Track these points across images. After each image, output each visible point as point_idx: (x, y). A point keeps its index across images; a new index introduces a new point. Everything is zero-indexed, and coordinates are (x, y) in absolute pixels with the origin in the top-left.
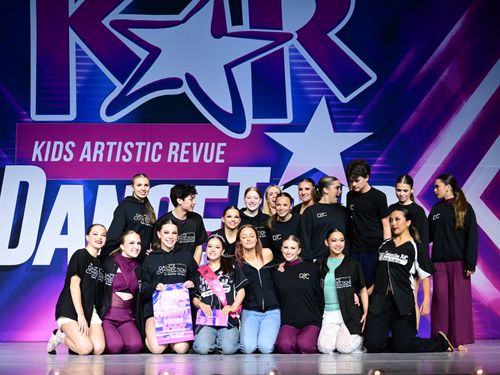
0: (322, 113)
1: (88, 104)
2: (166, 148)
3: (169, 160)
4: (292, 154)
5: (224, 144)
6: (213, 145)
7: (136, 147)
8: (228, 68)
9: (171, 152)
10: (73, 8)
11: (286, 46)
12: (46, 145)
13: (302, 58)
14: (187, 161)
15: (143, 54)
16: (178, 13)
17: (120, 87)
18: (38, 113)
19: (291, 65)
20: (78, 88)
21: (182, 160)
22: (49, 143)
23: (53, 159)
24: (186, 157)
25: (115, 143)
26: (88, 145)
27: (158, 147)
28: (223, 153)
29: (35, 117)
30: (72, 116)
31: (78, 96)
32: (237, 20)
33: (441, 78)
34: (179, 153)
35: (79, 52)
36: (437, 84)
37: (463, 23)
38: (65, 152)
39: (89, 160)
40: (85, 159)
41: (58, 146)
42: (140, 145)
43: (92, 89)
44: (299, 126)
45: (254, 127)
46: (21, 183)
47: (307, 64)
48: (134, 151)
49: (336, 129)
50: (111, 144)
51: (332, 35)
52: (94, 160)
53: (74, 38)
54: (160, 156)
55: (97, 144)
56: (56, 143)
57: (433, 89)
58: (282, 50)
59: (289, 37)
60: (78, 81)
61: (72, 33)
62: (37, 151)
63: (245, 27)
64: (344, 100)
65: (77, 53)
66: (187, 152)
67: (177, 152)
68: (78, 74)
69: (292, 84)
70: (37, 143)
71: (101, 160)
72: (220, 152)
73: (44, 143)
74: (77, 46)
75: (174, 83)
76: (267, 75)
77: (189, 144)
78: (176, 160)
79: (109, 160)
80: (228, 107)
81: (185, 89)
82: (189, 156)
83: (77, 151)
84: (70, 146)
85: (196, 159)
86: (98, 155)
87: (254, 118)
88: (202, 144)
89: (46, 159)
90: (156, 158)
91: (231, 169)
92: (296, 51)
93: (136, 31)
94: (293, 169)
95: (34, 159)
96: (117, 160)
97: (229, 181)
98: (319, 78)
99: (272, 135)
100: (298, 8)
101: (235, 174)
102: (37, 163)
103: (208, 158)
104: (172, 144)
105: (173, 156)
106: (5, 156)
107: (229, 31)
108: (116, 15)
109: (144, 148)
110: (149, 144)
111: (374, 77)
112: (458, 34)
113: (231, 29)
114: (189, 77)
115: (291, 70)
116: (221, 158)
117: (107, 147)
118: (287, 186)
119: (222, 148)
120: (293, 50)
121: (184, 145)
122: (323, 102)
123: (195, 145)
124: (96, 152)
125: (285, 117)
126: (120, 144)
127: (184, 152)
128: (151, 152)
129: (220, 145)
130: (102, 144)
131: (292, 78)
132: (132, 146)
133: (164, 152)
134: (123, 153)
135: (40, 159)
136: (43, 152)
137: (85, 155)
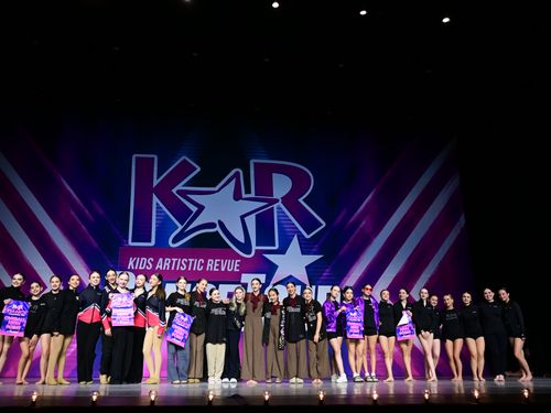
0: (295, 245)
1: (162, 237)
2: (206, 262)
3: (207, 269)
4: (278, 266)
5: (239, 261)
6: (233, 261)
7: (189, 262)
8: (242, 217)
9: (208, 265)
10: (156, 182)
11: (275, 206)
13: (284, 212)
14: (218, 270)
15: (194, 209)
16: (215, 186)
17: (180, 227)
18: (133, 241)
19: (278, 216)
20: (156, 228)
21: (215, 269)
22: (138, 259)
23: (140, 268)
24: (217, 267)
25: (177, 259)
26: (161, 260)
27: (201, 262)
29: (131, 243)
30: (153, 243)
31: (156, 232)
32: (248, 191)
33: (361, 226)
35: (159, 207)
36: (358, 230)
37: (373, 196)
38: (147, 264)
39: (161, 269)
40: (159, 268)
41: (144, 261)
42: (191, 260)
43: (164, 228)
44: (282, 251)
45: (256, 251)
48: (187, 264)
49: (303, 253)
50: (174, 260)
51: (301, 200)
52: (164, 269)
53: (155, 199)
54: (202, 267)
55: (166, 259)
56: (142, 259)
57: (356, 232)
58: (273, 208)
60: (157, 224)
61: (154, 197)
62: (131, 263)
63: (253, 195)
64: (308, 237)
65: (157, 208)
66: (218, 265)
67: (212, 265)
68: (157, 220)
69: (279, 228)
70: (131, 258)
71: (168, 269)
72: (237, 265)
73: (135, 258)
74: (157, 204)
75: (212, 225)
76: (264, 222)
77: (219, 260)
78: (211, 270)
79: (173, 269)
80: (242, 239)
81: (218, 229)
82: (219, 267)
83: (155, 264)
84: (151, 260)
85: (223, 269)
86: (167, 266)
87: (257, 245)
88: (226, 260)
89: (136, 268)
90: (200, 268)
92: (281, 209)
93: (189, 196)
94: (279, 275)
95: (129, 268)
96: (178, 269)
97: (242, 281)
98: (293, 224)
99: (267, 256)
100: (281, 186)
101: (246, 278)
102: (131, 270)
103: (230, 268)
104: (209, 260)
105: (210, 267)
108: (180, 187)
109: (193, 262)
110: (196, 260)
111: (324, 224)
112: (369, 202)
113: (244, 196)
114: (220, 222)
115: (278, 220)
116: (237, 269)
117: (172, 262)
118: (275, 285)
119: (239, 263)
120: (279, 208)
121: (216, 261)
122: (296, 238)
123: (222, 261)
124: (165, 264)
125: (275, 246)
126: (180, 260)
127: (216, 265)
128: (197, 265)
129: (237, 261)
130: (169, 260)
131: (279, 224)
132: (186, 261)
133: (205, 265)
134: (181, 265)
135: (133, 268)
136: (135, 264)
137: (159, 266)
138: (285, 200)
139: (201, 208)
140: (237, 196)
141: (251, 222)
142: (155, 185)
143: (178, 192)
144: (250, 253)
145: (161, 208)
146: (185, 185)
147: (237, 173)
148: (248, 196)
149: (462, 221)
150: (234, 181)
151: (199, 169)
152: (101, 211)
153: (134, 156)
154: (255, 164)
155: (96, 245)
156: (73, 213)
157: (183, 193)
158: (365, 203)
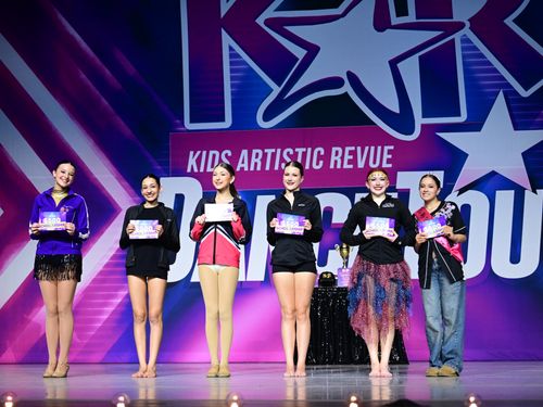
0: (499, 111)
1: (243, 110)
2: (328, 153)
3: (332, 166)
4: (467, 155)
5: (392, 147)
6: (379, 148)
7: (296, 154)
8: (394, 64)
9: (333, 158)
10: (225, 8)
11: (457, 37)
12: (201, 154)
13: (475, 48)
14: (351, 166)
15: (300, 53)
16: (336, 6)
17: (276, 90)
18: (192, 121)
19: (464, 57)
20: (232, 93)
21: (346, 166)
22: (204, 153)
23: (209, 169)
24: (350, 162)
25: (274, 150)
26: (245, 153)
27: (319, 152)
28: (390, 156)
29: (189, 126)
30: (227, 123)
31: (233, 101)
32: (402, 11)
34: (342, 158)
35: (233, 55)
39: (246, 169)
40: (242, 169)
41: (214, 156)
42: (300, 151)
43: (248, 93)
44: (474, 124)
45: (423, 126)
46: (177, 195)
47: (482, 56)
48: (294, 157)
49: (516, 128)
50: (269, 151)
51: (509, 21)
52: (252, 169)
53: (227, 41)
54: (321, 162)
55: (255, 151)
56: (211, 153)
58: (453, 40)
59: (461, 26)
60: (232, 86)
61: (225, 35)
62: (192, 162)
63: (411, 18)
64: (525, 94)
65: (231, 56)
66: (351, 157)
67: (340, 158)
68: (232, 78)
69: (465, 79)
70: (192, 153)
71: (259, 168)
72: (386, 156)
73: (199, 152)
74: (231, 48)
75: (335, 82)
76: (437, 69)
77: (353, 148)
78: (339, 166)
79: (268, 168)
81: (347, 88)
82: (354, 161)
83: (234, 159)
84: (226, 155)
85: (361, 165)
86: (256, 164)
87: (424, 117)
88: (367, 148)
89: (202, 170)
90: (318, 164)
91: (399, 173)
92: (469, 41)
93: (292, 29)
94: (470, 171)
95: (189, 170)
96: (276, 168)
97: (399, 186)
98: (496, 71)
99: (443, 135)
101: (406, 180)
102: (192, 175)
103: (374, 163)
104: (334, 149)
105: (336, 162)
106: (159, 167)
107: (393, 23)
108: (270, 12)
110: (309, 150)
113: (395, 20)
114: (351, 76)
115: (464, 64)
116: (388, 163)
117: (265, 155)
118: (461, 191)
119: (389, 152)
120: (465, 40)
121: (348, 149)
122: (501, 93)
123: (359, 149)
124: (254, 160)
125: (459, 115)
126: (279, 151)
127: (348, 157)
128: (312, 158)
129: (386, 148)
130: (260, 152)
131: (465, 71)
132: (291, 152)
133: (326, 158)
134: (282, 160)
135: (196, 170)
136: (198, 161)
137: (242, 165)
138: (477, 23)
139: (312, 51)
140: (381, 23)
141: (411, 71)
142: (223, 12)
143: (268, 22)
144: (411, 132)
145: (238, 56)
146: (278, 9)
148: (403, 20)
152: (130, 69)
155: (127, 131)
156: (83, 76)
157: (277, 24)
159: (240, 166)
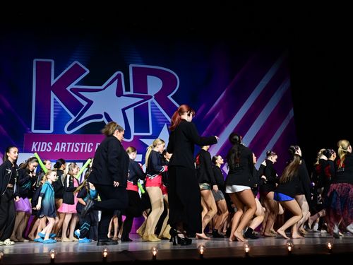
0: (165, 132)
1: (59, 126)
7: (81, 145)
8: (123, 110)
10: (53, 82)
11: (149, 101)
13: (156, 106)
15: (85, 103)
16: (101, 85)
17: (74, 118)
18: (35, 129)
19: (151, 109)
20: (54, 118)
22: (40, 143)
23: (42, 150)
25: (71, 143)
26: (58, 144)
27: (91, 145)
29: (34, 131)
30: (51, 131)
31: (54, 122)
33: (216, 117)
35: (55, 102)
36: (214, 119)
37: (224, 96)
38: (47, 147)
39: (59, 151)
40: (57, 151)
42: (83, 144)
43: (61, 119)
44: (155, 136)
45: (135, 136)
47: (159, 109)
48: (80, 147)
50: (69, 144)
51: (169, 97)
52: (61, 151)
53: (53, 96)
54: (92, 149)
55: (63, 143)
56: (43, 143)
57: (213, 121)
59: (151, 97)
60: (54, 115)
61: (52, 94)
62: (34, 147)
63: (131, 92)
68: (54, 112)
69: (152, 118)
70: (34, 143)
71: (64, 151)
73: (37, 143)
74: (55, 99)
75: (99, 116)
76: (141, 113)
79: (68, 151)
81: (104, 119)
83: (53, 147)
84: (50, 144)
86: (63, 149)
87: (135, 132)
89: (38, 150)
90: (90, 150)
92: (154, 103)
93: (81, 93)
95: (32, 150)
96: (72, 151)
98: (164, 116)
99: (143, 140)
102: (34, 152)
104: (97, 144)
108: (73, 86)
109: (85, 145)
110: (87, 144)
112: (222, 99)
113: (125, 93)
114: (106, 114)
115: (152, 112)
117: (67, 145)
120: (152, 103)
122: (166, 125)
124: (62, 147)
125: (149, 132)
126: (73, 144)
128: (87, 147)
130: (65, 144)
131: (152, 115)
132: (79, 144)
133: (94, 147)
134: (75, 148)
135: (35, 150)
136: (37, 147)
137: (57, 149)
138: (157, 97)
139: (90, 103)
140: (119, 93)
141: (130, 114)
142: (52, 84)
143: (71, 90)
144: (129, 138)
145: (57, 102)
146: (77, 84)
147: (119, 75)
148: (128, 93)
149: (291, 113)
150: (116, 81)
151: (88, 72)
153: (35, 61)
154: (133, 68)
157: (76, 91)
158: (219, 100)
159: (56, 149)
